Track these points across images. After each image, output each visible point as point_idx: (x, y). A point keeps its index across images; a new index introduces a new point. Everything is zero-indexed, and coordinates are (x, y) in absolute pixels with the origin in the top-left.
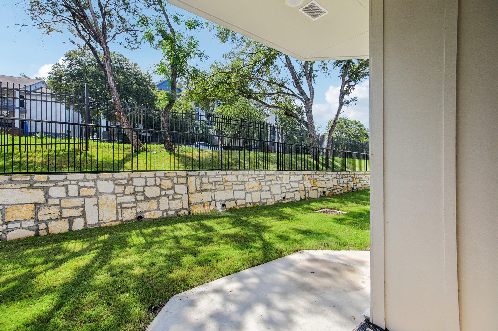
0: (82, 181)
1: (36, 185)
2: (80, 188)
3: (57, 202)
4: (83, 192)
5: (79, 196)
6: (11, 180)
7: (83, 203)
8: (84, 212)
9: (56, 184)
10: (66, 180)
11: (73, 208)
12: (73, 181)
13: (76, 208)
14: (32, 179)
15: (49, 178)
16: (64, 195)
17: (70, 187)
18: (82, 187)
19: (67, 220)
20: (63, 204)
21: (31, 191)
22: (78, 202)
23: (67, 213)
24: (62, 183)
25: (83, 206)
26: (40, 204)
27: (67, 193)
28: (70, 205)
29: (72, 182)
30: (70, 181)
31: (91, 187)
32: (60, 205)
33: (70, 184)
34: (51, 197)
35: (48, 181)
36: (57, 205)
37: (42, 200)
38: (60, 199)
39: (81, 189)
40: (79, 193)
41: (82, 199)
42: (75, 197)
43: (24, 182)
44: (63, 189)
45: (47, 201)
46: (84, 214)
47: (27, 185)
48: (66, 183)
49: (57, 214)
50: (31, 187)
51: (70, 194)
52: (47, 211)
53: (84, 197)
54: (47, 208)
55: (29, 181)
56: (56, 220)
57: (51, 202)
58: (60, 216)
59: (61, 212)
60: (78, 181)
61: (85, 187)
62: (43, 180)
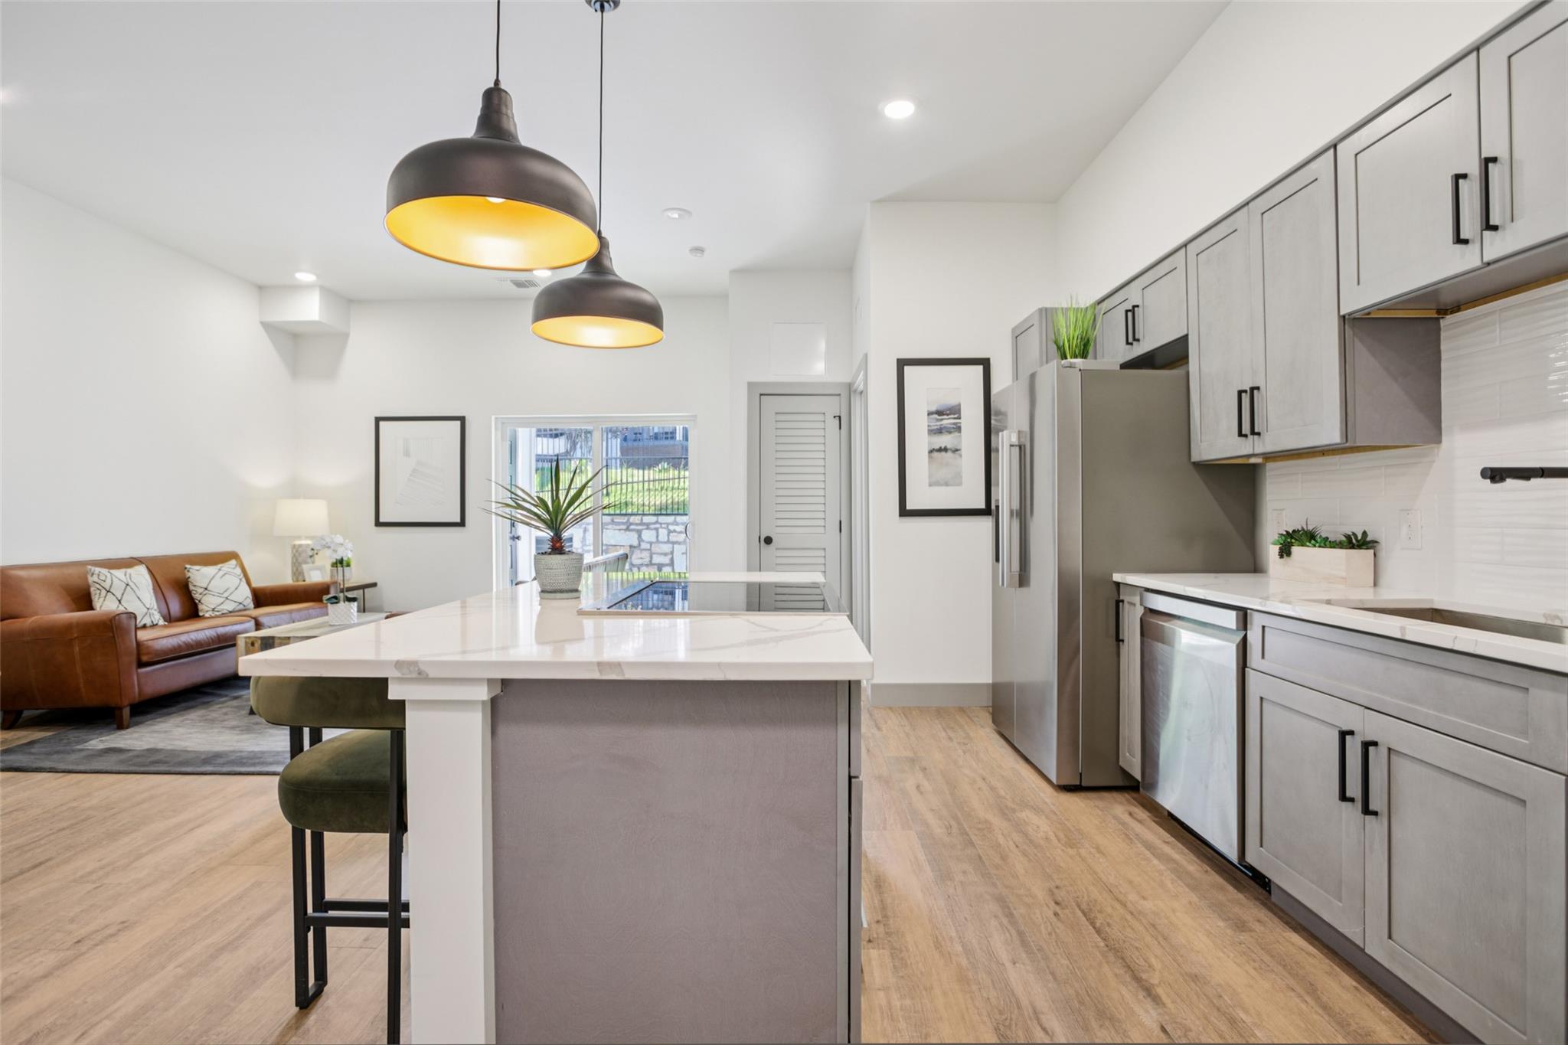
0: (672, 524)
1: (632, 527)
2: (670, 532)
3: (648, 546)
4: (673, 537)
5: (668, 542)
6: (613, 521)
7: (671, 550)
8: (672, 560)
9: (648, 526)
10: (657, 522)
11: (662, 554)
12: (664, 524)
13: (665, 554)
14: (628, 520)
15: (642, 519)
16: (654, 539)
17: (660, 530)
18: (672, 532)
19: (656, 567)
20: (655, 549)
21: (627, 533)
22: (666, 548)
23: (657, 559)
24: (652, 526)
25: (672, 553)
26: (635, 547)
27: (657, 537)
28: (659, 551)
29: (663, 526)
30: (661, 524)
31: (681, 532)
32: (650, 550)
33: (661, 527)
34: (643, 541)
35: (642, 524)
36: (648, 550)
37: (635, 543)
38: (651, 543)
39: (671, 534)
40: (668, 538)
41: (671, 545)
42: (665, 543)
43: (623, 523)
44: (654, 532)
45: (640, 545)
46: (672, 564)
47: (624, 527)
48: (658, 526)
49: (647, 560)
50: (628, 529)
51: (660, 538)
52: (640, 556)
53: (674, 543)
54: (639, 551)
55: (627, 522)
56: (647, 565)
57: (644, 546)
58: (651, 561)
59: (651, 557)
60: (668, 524)
61: (675, 531)
62: (637, 522)
